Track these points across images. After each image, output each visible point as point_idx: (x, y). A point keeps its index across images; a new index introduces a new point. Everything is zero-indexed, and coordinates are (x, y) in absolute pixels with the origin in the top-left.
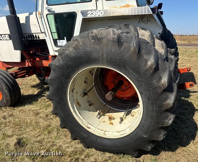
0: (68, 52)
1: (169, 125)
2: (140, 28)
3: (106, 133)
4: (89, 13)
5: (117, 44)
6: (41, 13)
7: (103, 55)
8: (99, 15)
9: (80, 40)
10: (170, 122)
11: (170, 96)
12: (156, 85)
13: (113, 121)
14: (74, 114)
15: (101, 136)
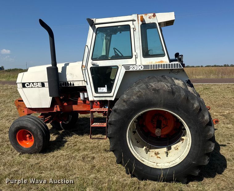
0: (132, 99)
1: (212, 151)
2: (175, 78)
3: (158, 164)
4: (131, 67)
5: (172, 93)
6: (85, 66)
7: (161, 101)
8: (140, 69)
9: (142, 91)
10: (213, 148)
11: (211, 129)
12: (201, 121)
13: (158, 155)
14: (130, 149)
15: (155, 167)
